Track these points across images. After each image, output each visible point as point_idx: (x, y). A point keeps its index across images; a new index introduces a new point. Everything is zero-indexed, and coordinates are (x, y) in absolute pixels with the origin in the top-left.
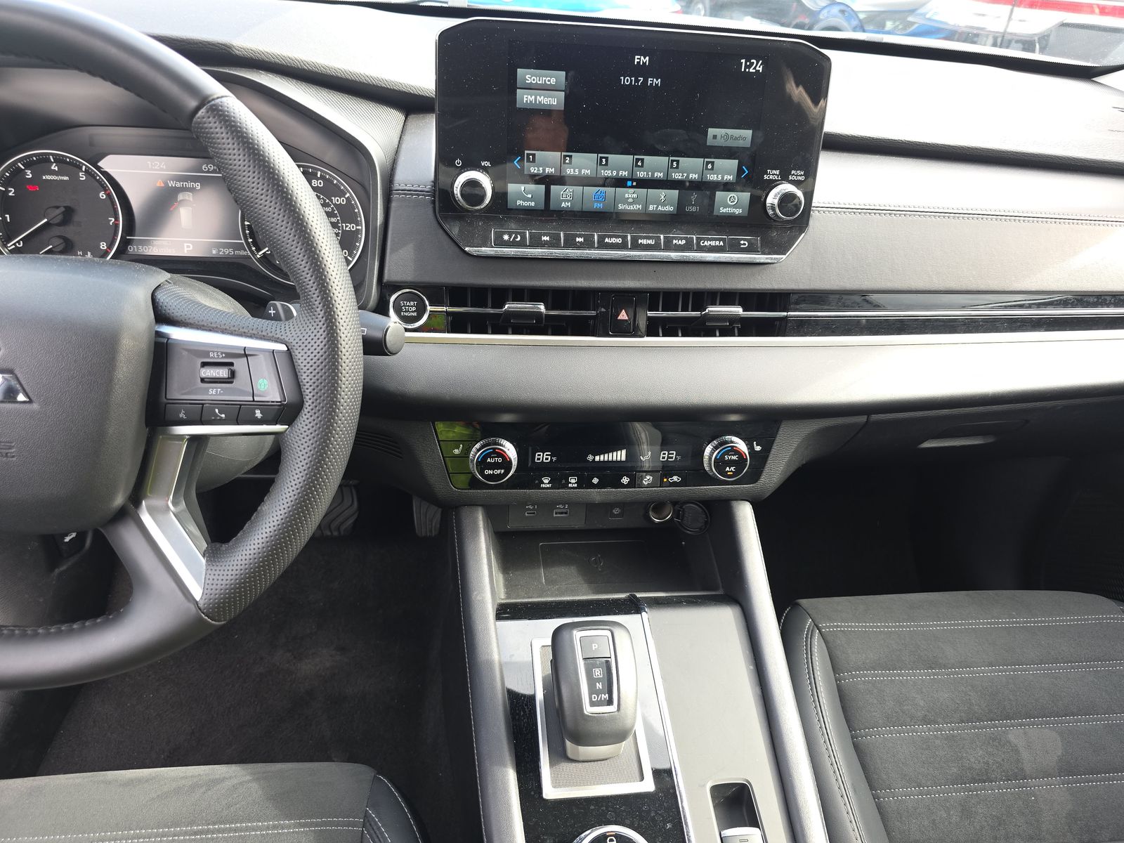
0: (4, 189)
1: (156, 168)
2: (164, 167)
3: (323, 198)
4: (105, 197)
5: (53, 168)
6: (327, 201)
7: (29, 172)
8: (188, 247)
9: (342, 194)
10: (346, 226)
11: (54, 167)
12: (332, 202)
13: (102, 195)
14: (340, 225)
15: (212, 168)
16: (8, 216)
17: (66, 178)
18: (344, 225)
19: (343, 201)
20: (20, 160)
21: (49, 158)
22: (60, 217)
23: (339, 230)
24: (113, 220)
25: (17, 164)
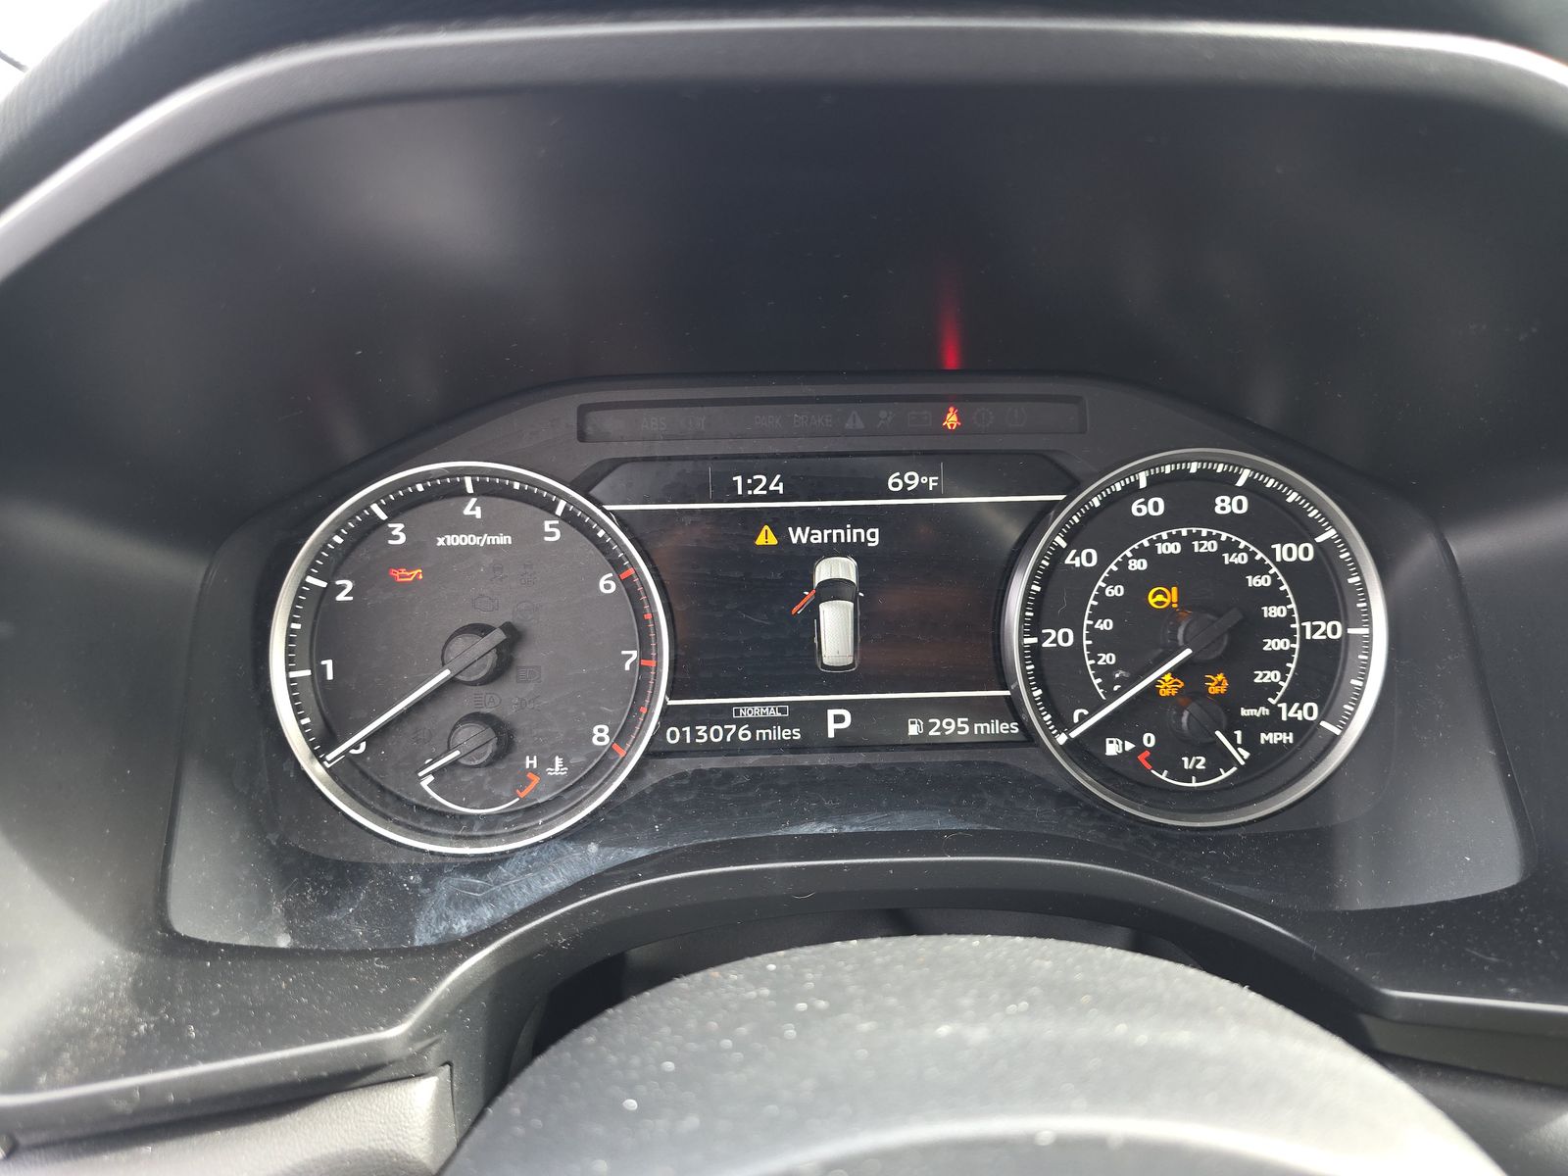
0: (324, 584)
1: (757, 491)
2: (780, 488)
3: (1246, 549)
4: (613, 587)
5: (467, 511)
6: (1260, 555)
7: (398, 528)
8: (839, 719)
9: (1304, 531)
10: (1315, 629)
11: (472, 509)
12: (1273, 559)
13: (607, 584)
14: (1296, 626)
15: (916, 482)
16: (329, 663)
17: (503, 540)
18: (1308, 625)
19: (1306, 554)
20: (374, 497)
21: (463, 483)
22: (490, 660)
23: (1293, 641)
24: (635, 654)
25: (368, 508)
